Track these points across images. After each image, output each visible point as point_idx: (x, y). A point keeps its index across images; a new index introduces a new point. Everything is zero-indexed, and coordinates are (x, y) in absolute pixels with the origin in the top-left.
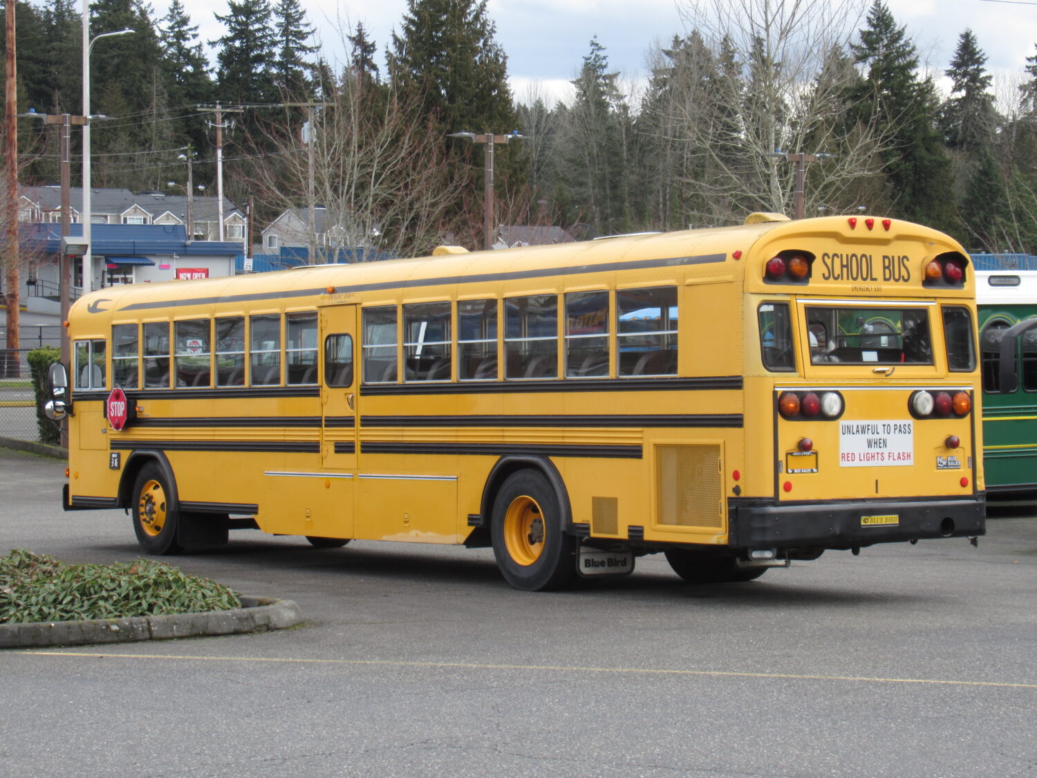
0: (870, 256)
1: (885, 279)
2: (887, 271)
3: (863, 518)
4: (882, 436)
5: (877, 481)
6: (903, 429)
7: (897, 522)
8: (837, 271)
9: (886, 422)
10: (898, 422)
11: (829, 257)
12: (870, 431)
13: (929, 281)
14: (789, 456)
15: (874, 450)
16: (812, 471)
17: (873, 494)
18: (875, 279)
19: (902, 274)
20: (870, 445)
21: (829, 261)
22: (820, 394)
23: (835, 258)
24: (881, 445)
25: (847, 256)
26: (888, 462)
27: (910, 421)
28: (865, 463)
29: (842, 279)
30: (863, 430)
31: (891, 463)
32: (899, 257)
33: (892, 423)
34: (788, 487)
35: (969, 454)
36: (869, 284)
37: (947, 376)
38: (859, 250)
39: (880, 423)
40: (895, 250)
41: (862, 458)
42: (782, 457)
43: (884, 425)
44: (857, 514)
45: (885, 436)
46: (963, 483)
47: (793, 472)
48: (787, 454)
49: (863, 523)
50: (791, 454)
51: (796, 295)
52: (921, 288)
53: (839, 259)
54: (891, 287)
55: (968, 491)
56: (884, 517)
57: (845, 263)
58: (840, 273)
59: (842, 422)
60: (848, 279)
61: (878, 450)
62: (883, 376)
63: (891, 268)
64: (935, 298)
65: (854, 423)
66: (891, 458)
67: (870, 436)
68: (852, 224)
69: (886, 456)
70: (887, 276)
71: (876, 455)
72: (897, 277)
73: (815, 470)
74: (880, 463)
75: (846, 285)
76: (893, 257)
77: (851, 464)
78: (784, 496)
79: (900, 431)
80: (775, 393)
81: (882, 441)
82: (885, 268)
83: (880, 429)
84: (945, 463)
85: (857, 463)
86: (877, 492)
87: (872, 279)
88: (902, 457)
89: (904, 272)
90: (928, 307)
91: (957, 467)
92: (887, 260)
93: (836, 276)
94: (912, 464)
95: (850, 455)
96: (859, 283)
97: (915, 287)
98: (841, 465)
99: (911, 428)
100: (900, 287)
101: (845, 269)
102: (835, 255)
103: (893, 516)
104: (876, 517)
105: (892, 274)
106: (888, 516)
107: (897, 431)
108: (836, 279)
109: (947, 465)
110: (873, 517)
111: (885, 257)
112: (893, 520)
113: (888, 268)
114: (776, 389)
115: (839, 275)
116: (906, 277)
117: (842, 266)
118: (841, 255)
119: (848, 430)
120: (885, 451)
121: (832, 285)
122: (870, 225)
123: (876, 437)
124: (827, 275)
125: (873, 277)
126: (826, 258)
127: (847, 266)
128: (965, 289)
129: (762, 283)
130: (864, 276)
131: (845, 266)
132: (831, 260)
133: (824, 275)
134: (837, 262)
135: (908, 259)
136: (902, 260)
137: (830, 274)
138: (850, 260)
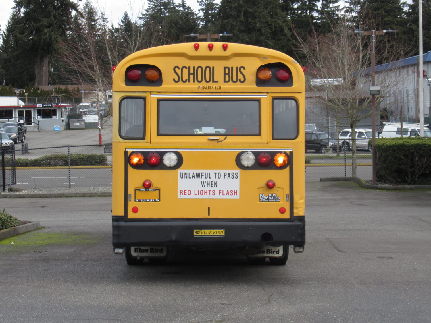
0: (213, 68)
1: (225, 81)
2: (227, 77)
3: (195, 231)
4: (213, 179)
5: (209, 208)
6: (231, 176)
7: (224, 234)
8: (185, 76)
9: (217, 171)
10: (231, 172)
11: (179, 68)
12: (204, 177)
13: (260, 82)
14: (137, 191)
15: (206, 189)
16: (155, 201)
17: (206, 216)
18: (217, 82)
19: (239, 78)
20: (203, 185)
21: (179, 72)
22: (162, 154)
23: (184, 69)
24: (213, 185)
25: (194, 67)
26: (217, 196)
27: (238, 171)
28: (200, 197)
29: (189, 81)
30: (198, 176)
31: (221, 197)
32: (237, 68)
33: (222, 172)
34: (135, 210)
35: (288, 192)
36: (211, 84)
37: (270, 142)
38: (204, 64)
39: (212, 172)
40: (234, 63)
41: (197, 193)
42: (131, 191)
43: (215, 173)
44: (191, 229)
45: (217, 180)
46: (282, 211)
47: (140, 201)
48: (136, 190)
49: (195, 234)
50: (139, 190)
51: (151, 92)
52: (255, 86)
53: (187, 70)
54: (231, 86)
55: (286, 216)
56: (212, 231)
57: (192, 71)
58: (187, 78)
59: (180, 171)
60: (194, 81)
61: (210, 188)
62: (215, 142)
63: (230, 74)
64: (267, 93)
65: (191, 172)
66: (221, 194)
67: (204, 179)
68: (196, 48)
69: (217, 192)
70: (227, 79)
71: (208, 192)
72: (235, 79)
73: (157, 200)
74: (212, 197)
75: (192, 86)
76: (232, 68)
77: (187, 197)
78: (131, 215)
79: (229, 177)
80: (126, 153)
81: (213, 183)
82: (225, 74)
83: (212, 175)
84: (266, 198)
85: (192, 196)
86: (209, 215)
87: (214, 81)
88: (230, 193)
89: (240, 77)
90: (260, 98)
91: (278, 200)
92: (227, 70)
93: (184, 80)
94: (239, 198)
95: (187, 191)
96: (204, 84)
97: (251, 85)
98: (179, 198)
99: (238, 175)
100: (238, 86)
101: (192, 76)
102: (185, 67)
103: (220, 230)
104: (206, 230)
105: (231, 78)
106: (216, 230)
107: (226, 177)
108: (184, 82)
109: (268, 199)
110: (204, 230)
111: (225, 68)
112: (221, 232)
113: (228, 74)
114: (127, 150)
115: (186, 80)
116: (242, 80)
117: (190, 74)
118: (189, 67)
119: (186, 175)
120: (217, 190)
121: (181, 86)
122: (211, 47)
123: (208, 180)
124: (177, 79)
125: (215, 80)
126: (176, 69)
127: (193, 74)
128: (293, 86)
129: (124, 85)
130: (208, 79)
131: (192, 74)
132: (180, 70)
133: (174, 80)
134: (185, 71)
135: (244, 69)
136: (240, 69)
137: (180, 79)
138: (196, 70)
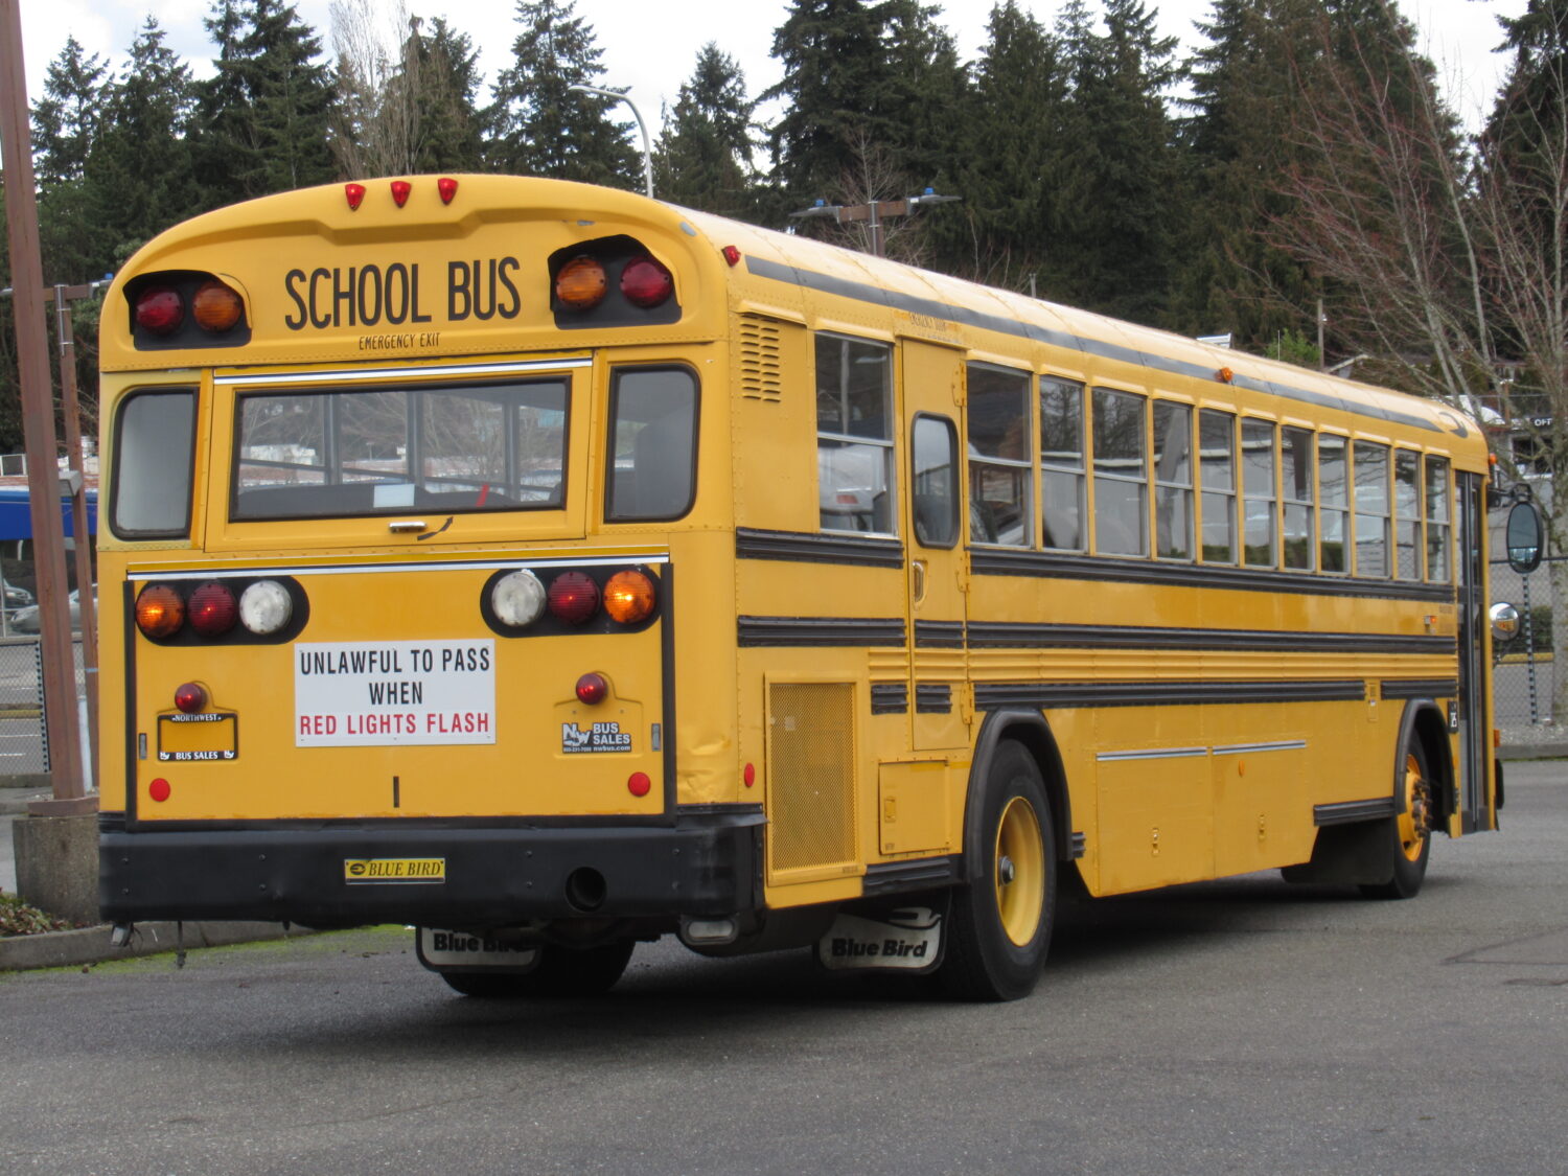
0: (415, 268)
1: (453, 316)
2: (459, 298)
3: (350, 863)
4: (409, 675)
5: (396, 780)
6: (466, 661)
7: (442, 874)
8: (324, 307)
9: (421, 645)
10: (465, 645)
11: (303, 278)
12: (377, 667)
13: (569, 312)
14: (165, 723)
15: (386, 709)
16: (221, 756)
17: (382, 808)
18: (427, 319)
19: (498, 301)
20: (376, 695)
21: (303, 289)
22: (238, 587)
23: (321, 278)
24: (408, 697)
25: (352, 271)
26: (422, 736)
27: (490, 641)
28: (364, 739)
29: (337, 323)
30: (358, 666)
31: (435, 738)
32: (492, 262)
33: (437, 647)
34: (160, 791)
35: (657, 717)
36: (409, 330)
38: (383, 256)
39: (403, 648)
40: (481, 248)
41: (355, 726)
42: (146, 723)
43: (415, 652)
44: (333, 855)
45: (420, 676)
46: (638, 786)
47: (172, 757)
48: (160, 719)
49: (349, 875)
50: (169, 718)
51: (214, 368)
52: (553, 328)
53: (331, 282)
54: (472, 332)
55: (652, 804)
56: (406, 862)
57: (344, 287)
58: (331, 311)
59: (301, 646)
60: (352, 322)
61: (400, 709)
62: (412, 538)
63: (471, 288)
64: (593, 349)
65: (334, 649)
66: (435, 728)
67: (377, 676)
68: (355, 199)
69: (421, 722)
70: (460, 308)
71: (393, 721)
72: (485, 308)
73: (228, 754)
74: (404, 738)
75: (345, 338)
76: (477, 264)
77: (324, 740)
78: (148, 810)
79: (459, 663)
80: (128, 586)
81: (409, 688)
82: (453, 289)
83: (405, 661)
84: (584, 738)
85: (341, 738)
86: (396, 804)
87: (416, 318)
88: (464, 723)
89: (504, 296)
90: (570, 371)
92: (459, 274)
93: (321, 318)
94: (492, 741)
95: (323, 721)
96: (384, 329)
97: (538, 328)
98: (299, 744)
99: (491, 657)
100: (497, 331)
101: (344, 304)
102: (323, 272)
103: (431, 861)
104: (384, 861)
105: (472, 305)
106: (416, 861)
107: (451, 665)
108: (320, 325)
109: (590, 743)
110: (376, 861)
111: (453, 266)
112: (433, 869)
113: (463, 289)
114: (130, 578)
115: (328, 317)
116: (509, 307)
117: (338, 295)
118: (337, 272)
119: (319, 663)
120: (420, 712)
121: (310, 340)
122: (401, 195)
123: (392, 678)
124: (296, 319)
125: (421, 313)
126: (296, 280)
127: (350, 295)
128: (683, 321)
129: (132, 349)
130: (397, 312)
131: (344, 295)
132: (308, 283)
133: (288, 319)
134: (325, 287)
135: (516, 265)
136: (501, 268)
137: (306, 317)
138: (358, 278)
